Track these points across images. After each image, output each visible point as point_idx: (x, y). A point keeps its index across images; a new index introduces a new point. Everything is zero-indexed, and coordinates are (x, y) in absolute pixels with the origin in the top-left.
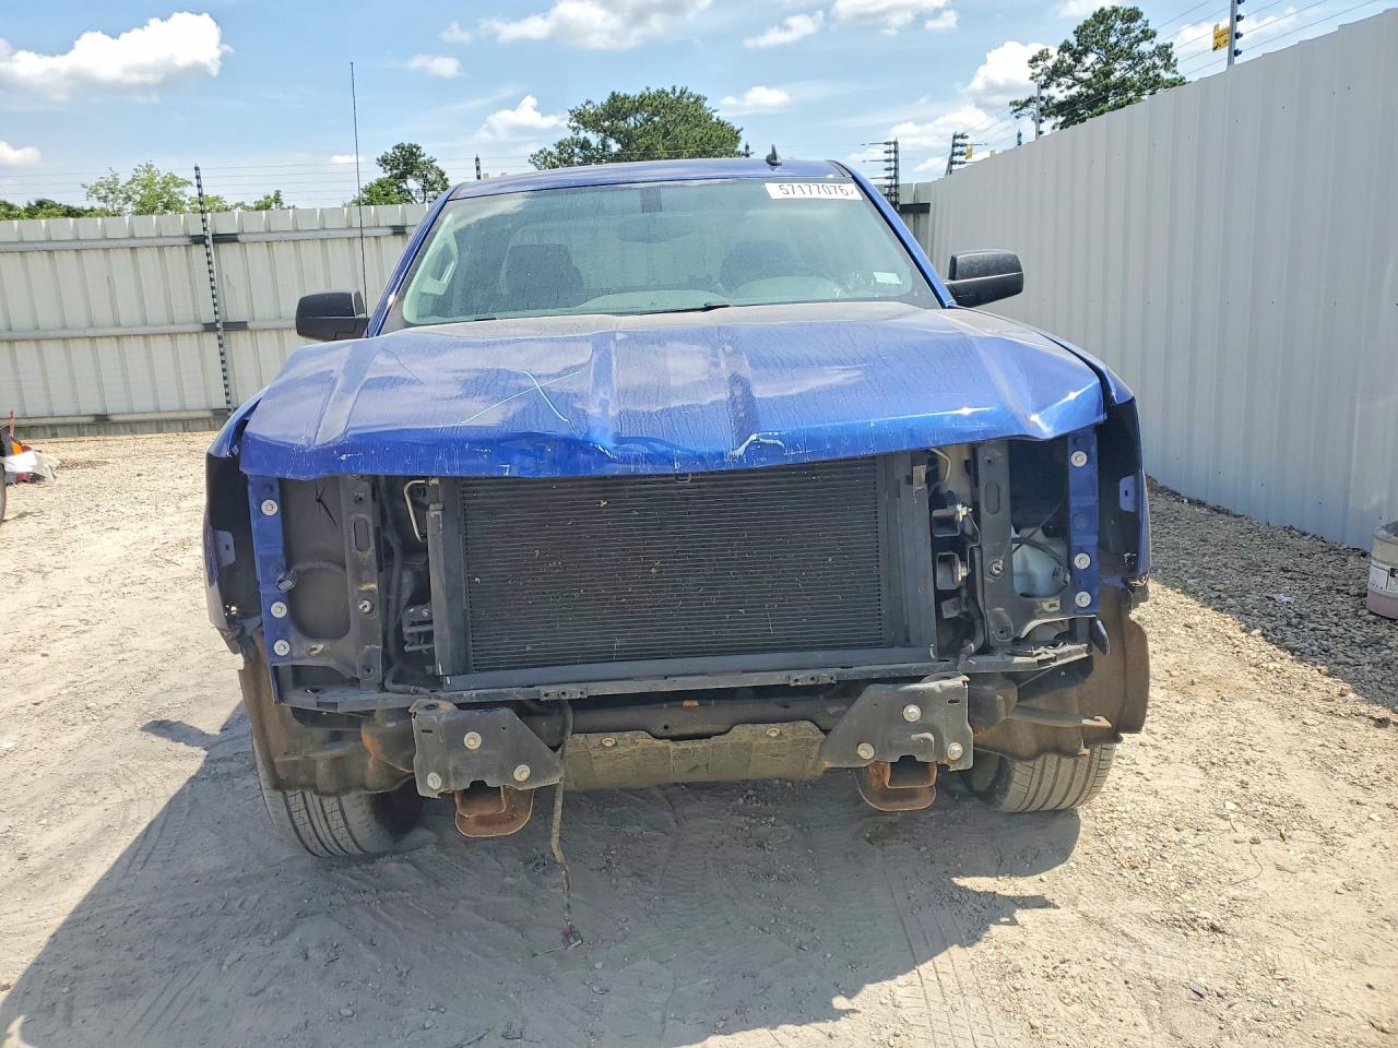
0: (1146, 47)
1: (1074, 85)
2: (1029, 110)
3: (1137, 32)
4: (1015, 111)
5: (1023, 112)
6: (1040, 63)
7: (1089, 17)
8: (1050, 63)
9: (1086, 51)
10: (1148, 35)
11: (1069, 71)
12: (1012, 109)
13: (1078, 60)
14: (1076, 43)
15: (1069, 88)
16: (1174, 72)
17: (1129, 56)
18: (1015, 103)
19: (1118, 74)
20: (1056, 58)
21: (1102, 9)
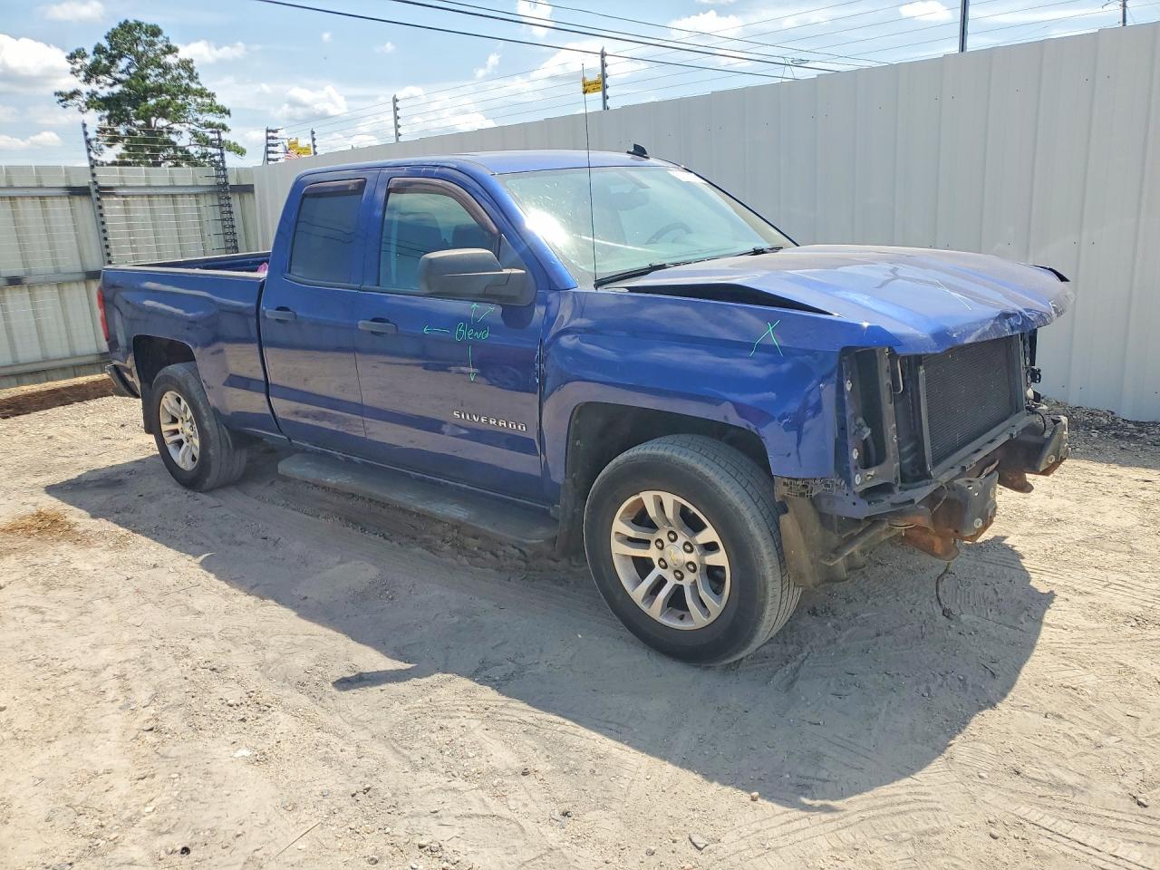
0: (170, 59)
1: (114, 84)
2: (75, 101)
3: (160, 46)
4: (61, 101)
5: (69, 102)
6: (78, 60)
7: (116, 26)
8: (88, 62)
9: (121, 56)
10: (171, 50)
11: (107, 72)
12: (57, 98)
13: (113, 63)
14: (109, 47)
15: (111, 86)
16: (198, 83)
17: (159, 66)
18: (60, 94)
19: (152, 79)
20: (93, 58)
21: (126, 21)
